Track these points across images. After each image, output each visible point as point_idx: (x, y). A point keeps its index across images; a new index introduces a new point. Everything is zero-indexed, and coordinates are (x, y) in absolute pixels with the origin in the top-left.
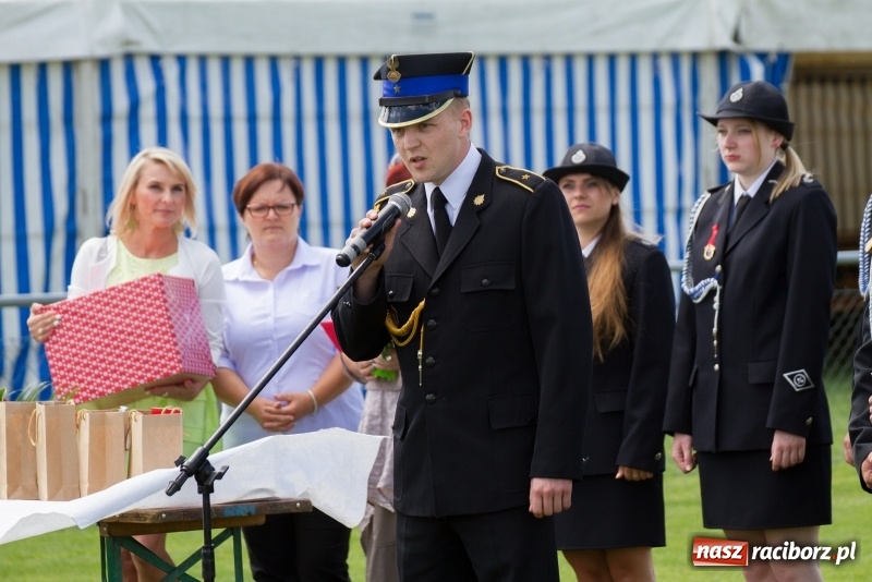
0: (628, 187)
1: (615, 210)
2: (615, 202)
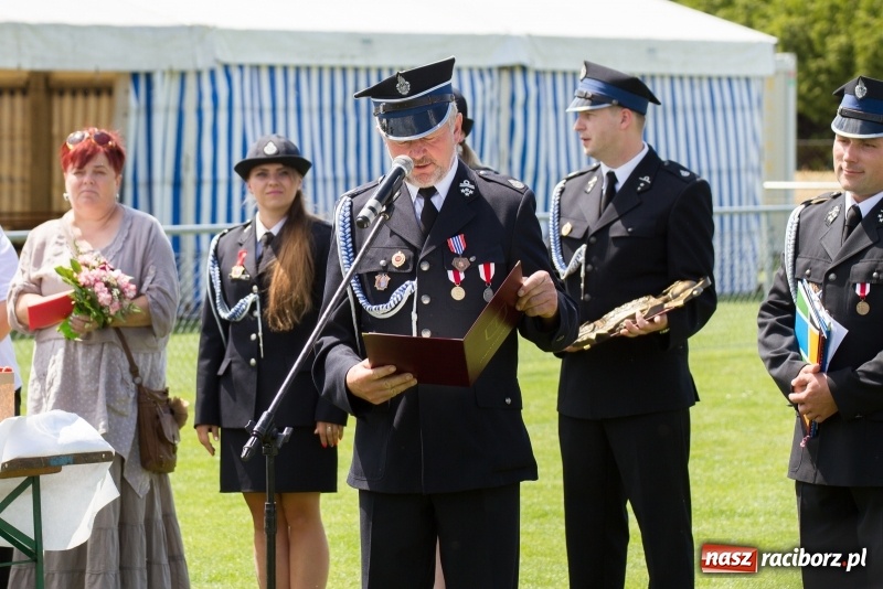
0: (309, 174)
1: (299, 195)
2: (299, 188)
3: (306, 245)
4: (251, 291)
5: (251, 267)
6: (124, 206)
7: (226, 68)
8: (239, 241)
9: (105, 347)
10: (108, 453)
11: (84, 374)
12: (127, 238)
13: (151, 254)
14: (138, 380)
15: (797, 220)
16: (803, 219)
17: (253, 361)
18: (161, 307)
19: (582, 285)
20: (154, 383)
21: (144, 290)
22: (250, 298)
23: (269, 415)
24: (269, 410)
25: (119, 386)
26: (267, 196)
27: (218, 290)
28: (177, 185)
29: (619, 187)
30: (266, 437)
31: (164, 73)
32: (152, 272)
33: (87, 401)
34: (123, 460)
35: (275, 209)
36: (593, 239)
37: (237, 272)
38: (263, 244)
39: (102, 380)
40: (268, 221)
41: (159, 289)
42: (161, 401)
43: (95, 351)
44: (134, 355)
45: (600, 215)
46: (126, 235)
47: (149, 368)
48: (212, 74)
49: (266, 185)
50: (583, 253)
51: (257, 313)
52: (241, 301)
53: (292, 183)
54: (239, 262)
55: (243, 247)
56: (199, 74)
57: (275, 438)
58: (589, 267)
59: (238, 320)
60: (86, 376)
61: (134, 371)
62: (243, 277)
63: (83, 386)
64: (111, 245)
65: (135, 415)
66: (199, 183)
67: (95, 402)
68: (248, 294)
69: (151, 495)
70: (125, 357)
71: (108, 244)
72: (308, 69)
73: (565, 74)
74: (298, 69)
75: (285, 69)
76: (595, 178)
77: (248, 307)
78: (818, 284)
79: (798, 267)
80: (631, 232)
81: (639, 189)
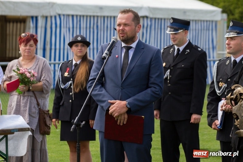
1: (86, 53)
4: (70, 80)
6: (37, 55)
7: (60, 15)
8: (68, 65)
9: (29, 97)
10: (29, 129)
11: (23, 105)
12: (37, 65)
13: (44, 70)
14: (39, 107)
15: (217, 65)
16: (219, 64)
17: (70, 101)
18: (46, 85)
19: (168, 81)
20: (44, 108)
21: (41, 80)
22: (70, 82)
23: (78, 118)
24: (78, 116)
25: (33, 108)
26: (78, 53)
27: (61, 79)
28: (45, 49)
29: (180, 52)
30: (78, 125)
31: (41, 17)
32: (44, 75)
33: (24, 113)
34: (33, 130)
35: (79, 56)
36: (172, 68)
37: (66, 74)
38: (74, 66)
39: (28, 107)
40: (76, 60)
41: (46, 80)
42: (46, 114)
43: (26, 98)
44: (38, 100)
45: (174, 61)
46: (37, 64)
47: (43, 104)
48: (55, 17)
49: (78, 49)
50: (169, 72)
51: (72, 87)
52: (68, 83)
53: (85, 49)
54: (67, 71)
55: (68, 67)
56: (51, 17)
57: (80, 125)
58: (171, 76)
59: (67, 89)
60: (23, 106)
61: (38, 104)
62: (68, 76)
63: (22, 109)
64: (32, 67)
65: (38, 117)
66: (51, 49)
67: (26, 113)
69: (42, 141)
70: (35, 100)
71: (31, 66)
72: (83, 16)
73: (158, 19)
74: (80, 16)
75: (77, 16)
76: (172, 49)
77: (69, 85)
78: (224, 83)
79: (218, 78)
80: (183, 67)
81: (186, 53)
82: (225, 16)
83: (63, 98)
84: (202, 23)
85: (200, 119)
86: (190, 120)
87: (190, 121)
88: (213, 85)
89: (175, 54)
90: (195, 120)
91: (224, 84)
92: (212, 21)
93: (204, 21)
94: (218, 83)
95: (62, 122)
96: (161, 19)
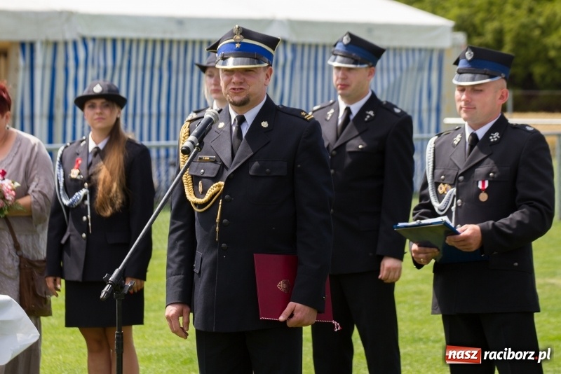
2: (118, 117)
3: (122, 157)
4: (83, 187)
5: (84, 170)
7: (84, 40)
8: (77, 151)
13: (35, 166)
15: (433, 146)
16: (437, 144)
17: (84, 235)
18: (39, 205)
21: (30, 191)
22: (83, 192)
23: (120, 271)
25: (6, 257)
26: (95, 122)
27: (62, 185)
28: (51, 118)
29: (352, 117)
30: (117, 285)
31: (42, 43)
32: (36, 179)
35: (101, 130)
36: (334, 152)
37: (74, 173)
38: (92, 154)
40: (97, 138)
41: (39, 191)
44: (17, 236)
45: (337, 138)
46: (15, 152)
47: (30, 245)
48: (75, 44)
49: (94, 114)
51: (87, 202)
52: (77, 194)
53: (112, 112)
54: (76, 166)
55: (80, 156)
56: (66, 44)
57: (123, 287)
59: (75, 207)
62: (79, 177)
64: (5, 159)
65: (18, 278)
66: (65, 117)
68: (81, 189)
70: (11, 237)
72: (138, 41)
73: (310, 46)
74: (131, 41)
75: (123, 41)
76: (332, 111)
77: (82, 198)
78: (450, 185)
79: (436, 175)
80: (362, 149)
81: (366, 119)
82: (461, 37)
83: (68, 229)
84: (410, 53)
85: (400, 269)
86: (378, 272)
87: (379, 274)
88: (425, 192)
89: (340, 122)
90: (390, 272)
91: (449, 187)
92: (432, 51)
93: (413, 50)
94: (437, 185)
95: (67, 283)
96: (317, 46)
